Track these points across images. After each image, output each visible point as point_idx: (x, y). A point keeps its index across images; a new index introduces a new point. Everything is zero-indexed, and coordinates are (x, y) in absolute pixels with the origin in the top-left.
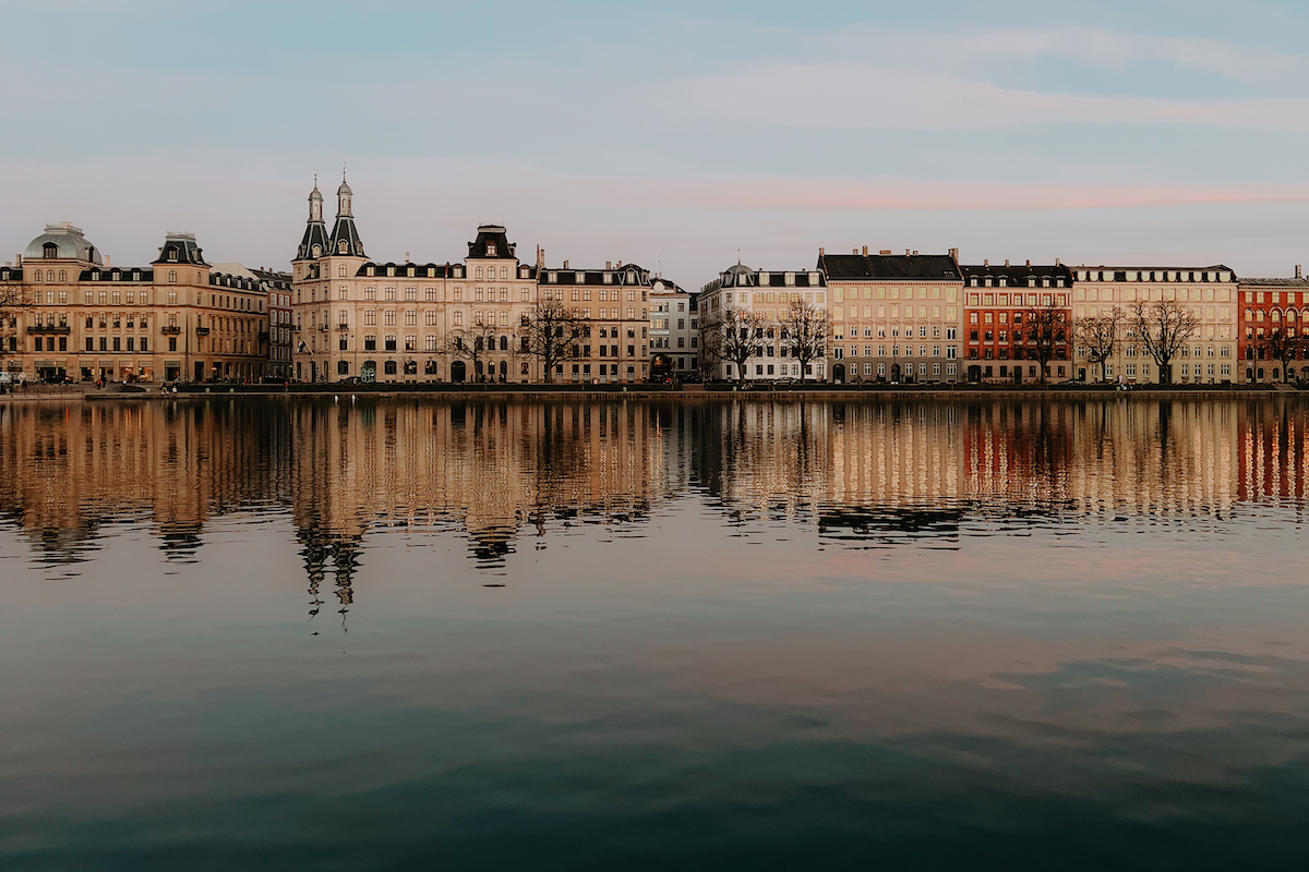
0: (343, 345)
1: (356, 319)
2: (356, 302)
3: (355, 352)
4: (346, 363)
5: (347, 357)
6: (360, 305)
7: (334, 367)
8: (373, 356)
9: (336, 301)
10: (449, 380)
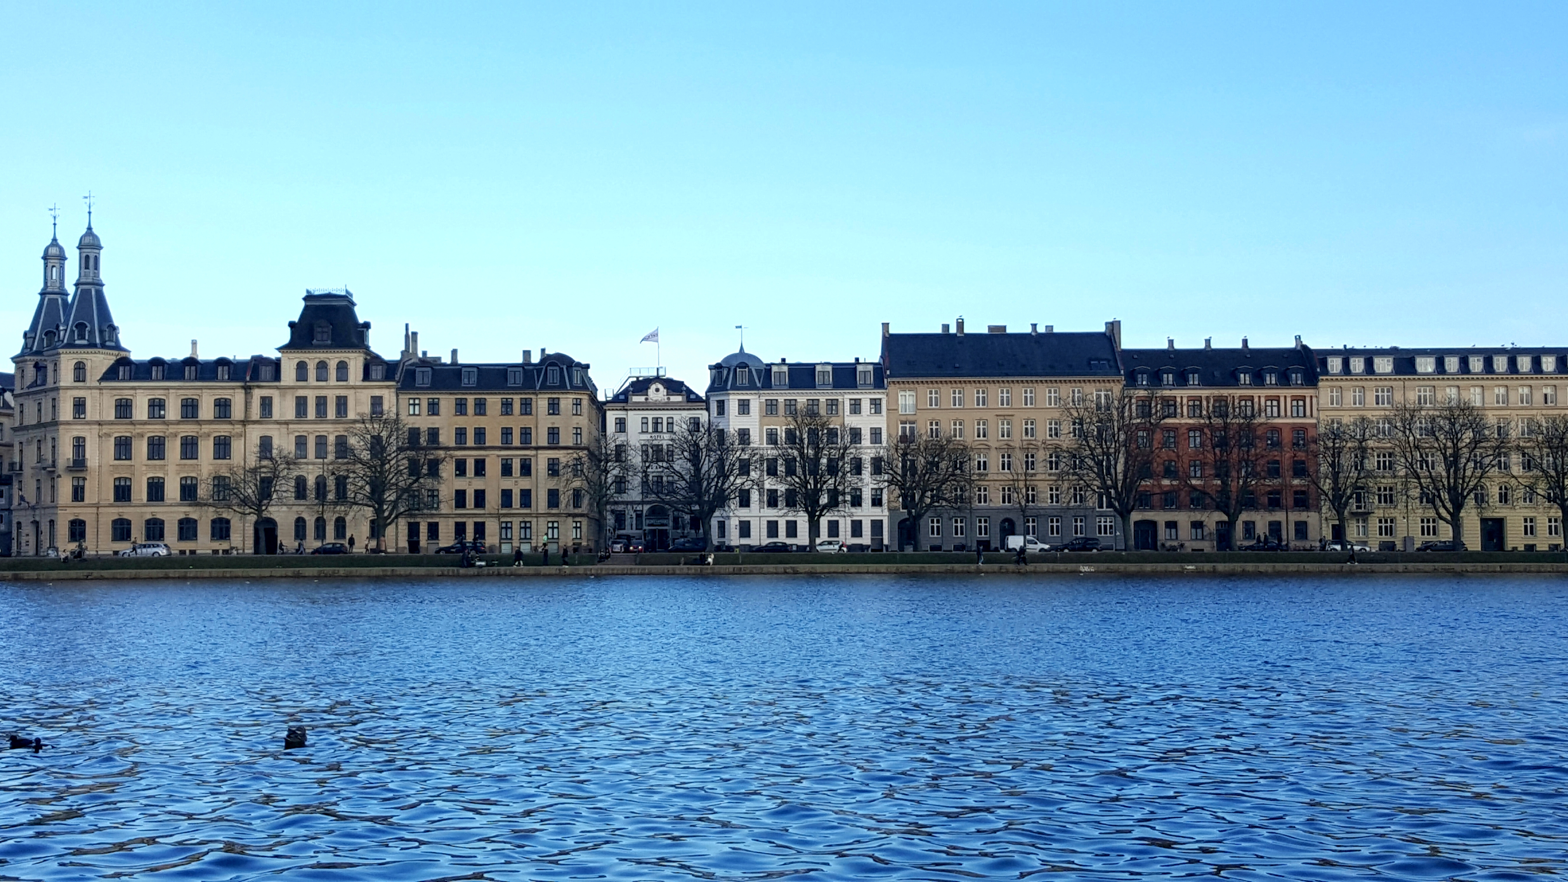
0: (78, 494)
1: (100, 453)
2: (99, 423)
3: (97, 506)
4: (82, 523)
5: (83, 512)
6: (106, 429)
7: (63, 530)
8: (127, 512)
9: (68, 423)
10: (249, 550)
